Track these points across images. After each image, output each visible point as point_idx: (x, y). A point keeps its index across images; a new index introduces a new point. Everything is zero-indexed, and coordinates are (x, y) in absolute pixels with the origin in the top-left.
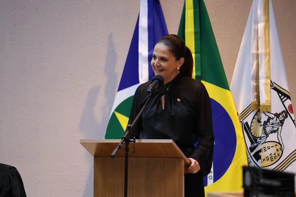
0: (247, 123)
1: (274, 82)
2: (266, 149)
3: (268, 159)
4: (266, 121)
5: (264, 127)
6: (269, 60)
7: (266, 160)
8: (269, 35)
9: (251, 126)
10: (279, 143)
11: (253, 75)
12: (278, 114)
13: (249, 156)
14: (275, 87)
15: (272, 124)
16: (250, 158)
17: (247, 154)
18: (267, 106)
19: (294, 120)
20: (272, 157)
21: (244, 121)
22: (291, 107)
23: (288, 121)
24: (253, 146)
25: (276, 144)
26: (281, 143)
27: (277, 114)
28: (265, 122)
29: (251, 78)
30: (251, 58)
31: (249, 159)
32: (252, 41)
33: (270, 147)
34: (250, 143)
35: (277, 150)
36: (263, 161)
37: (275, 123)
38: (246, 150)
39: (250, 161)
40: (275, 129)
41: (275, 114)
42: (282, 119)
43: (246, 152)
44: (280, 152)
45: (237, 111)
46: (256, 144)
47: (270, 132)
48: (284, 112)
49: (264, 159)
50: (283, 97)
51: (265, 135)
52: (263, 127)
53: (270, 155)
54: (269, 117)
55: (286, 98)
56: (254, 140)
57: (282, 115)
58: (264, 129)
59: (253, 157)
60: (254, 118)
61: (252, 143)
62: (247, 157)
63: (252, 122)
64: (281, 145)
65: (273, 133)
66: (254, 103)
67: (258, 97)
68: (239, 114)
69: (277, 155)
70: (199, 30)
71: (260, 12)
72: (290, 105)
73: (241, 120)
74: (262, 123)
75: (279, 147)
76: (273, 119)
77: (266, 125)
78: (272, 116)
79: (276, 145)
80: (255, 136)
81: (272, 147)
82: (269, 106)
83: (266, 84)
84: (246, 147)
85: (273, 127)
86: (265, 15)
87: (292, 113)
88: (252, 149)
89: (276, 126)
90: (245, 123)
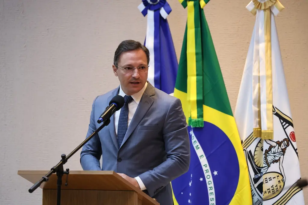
0: (250, 152)
1: (276, 108)
2: (267, 180)
3: (270, 191)
4: (268, 150)
5: (266, 156)
6: (271, 83)
7: (267, 192)
8: (271, 56)
9: (254, 155)
10: (281, 174)
11: (255, 100)
12: (280, 141)
13: (253, 188)
14: (276, 112)
15: (274, 153)
16: (254, 190)
17: (251, 186)
18: (269, 133)
19: (296, 149)
20: (274, 189)
21: (247, 149)
22: (293, 134)
23: (290, 149)
24: (257, 177)
25: (278, 174)
26: (283, 174)
27: (278, 142)
28: (266, 150)
29: (253, 103)
30: (253, 81)
31: (253, 192)
32: (254, 62)
33: (272, 178)
34: (254, 174)
35: (279, 181)
36: (265, 193)
37: (276, 152)
38: (250, 182)
39: (254, 193)
40: (277, 158)
41: (277, 142)
42: (284, 147)
43: (250, 184)
44: (282, 184)
45: (240, 138)
46: (259, 175)
47: (272, 162)
48: (285, 139)
49: (266, 191)
50: (284, 123)
51: (266, 165)
52: (264, 156)
53: (272, 187)
54: (271, 145)
55: (287, 125)
56: (257, 170)
57: (284, 143)
59: (257, 189)
60: (257, 146)
61: (256, 173)
62: (251, 189)
63: (255, 151)
64: (282, 176)
65: (275, 163)
66: (257, 130)
67: (260, 123)
68: (243, 142)
69: (279, 188)
70: (200, 51)
71: (261, 31)
72: (291, 133)
73: (245, 148)
74: (264, 152)
75: (280, 178)
76: (275, 147)
77: (268, 154)
78: (274, 144)
79: (278, 176)
80: (258, 166)
81: (273, 178)
82: (271, 134)
83: (267, 110)
84: (250, 179)
85: (275, 156)
86: (266, 34)
87: (294, 141)
88: (256, 180)
89: (277, 156)
90: (248, 151)
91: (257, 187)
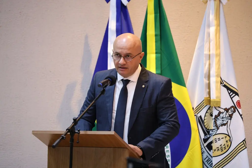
0: (201, 117)
1: (224, 80)
2: (216, 140)
3: (219, 149)
4: (217, 115)
5: (215, 120)
6: (219, 61)
7: (216, 150)
8: (219, 38)
9: (204, 120)
10: (228, 135)
11: (205, 74)
12: (228, 108)
13: (203, 147)
14: (225, 84)
15: (222, 118)
16: (204, 149)
17: (201, 145)
18: (218, 101)
19: (241, 114)
20: (222, 148)
22: (238, 103)
23: (236, 115)
24: (206, 138)
25: (226, 136)
26: (230, 135)
27: (226, 109)
29: (204, 77)
30: (204, 58)
31: (202, 150)
32: (205, 43)
33: (221, 139)
34: (204, 135)
35: (227, 141)
36: (214, 151)
37: (224, 117)
38: (200, 142)
39: (203, 151)
40: (225, 122)
41: (225, 109)
42: (231, 113)
43: (200, 143)
44: (229, 143)
45: (192, 106)
46: (208, 136)
47: (220, 125)
48: (232, 107)
49: (215, 149)
50: (232, 93)
51: (216, 128)
52: (214, 120)
53: (220, 146)
55: (234, 95)
56: (207, 132)
57: (231, 110)
58: (215, 122)
59: (206, 148)
60: (207, 112)
61: (205, 134)
62: (201, 147)
63: (205, 116)
64: (230, 137)
65: (223, 126)
66: (207, 99)
67: (209, 93)
68: (194, 109)
69: (226, 146)
70: (159, 33)
71: (212, 17)
72: (238, 101)
73: (196, 114)
74: (214, 117)
75: (228, 138)
76: (223, 113)
77: (217, 119)
78: (222, 111)
79: (226, 137)
80: (208, 128)
81: (222, 138)
82: (219, 102)
83: (217, 82)
84: (200, 138)
85: (223, 120)
86: (216, 19)
87: (239, 108)
88: (205, 140)
89: (225, 120)
90: (199, 116)
91: (207, 146)
